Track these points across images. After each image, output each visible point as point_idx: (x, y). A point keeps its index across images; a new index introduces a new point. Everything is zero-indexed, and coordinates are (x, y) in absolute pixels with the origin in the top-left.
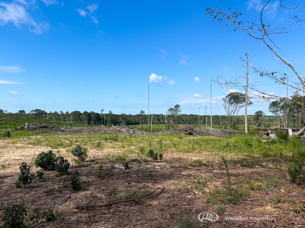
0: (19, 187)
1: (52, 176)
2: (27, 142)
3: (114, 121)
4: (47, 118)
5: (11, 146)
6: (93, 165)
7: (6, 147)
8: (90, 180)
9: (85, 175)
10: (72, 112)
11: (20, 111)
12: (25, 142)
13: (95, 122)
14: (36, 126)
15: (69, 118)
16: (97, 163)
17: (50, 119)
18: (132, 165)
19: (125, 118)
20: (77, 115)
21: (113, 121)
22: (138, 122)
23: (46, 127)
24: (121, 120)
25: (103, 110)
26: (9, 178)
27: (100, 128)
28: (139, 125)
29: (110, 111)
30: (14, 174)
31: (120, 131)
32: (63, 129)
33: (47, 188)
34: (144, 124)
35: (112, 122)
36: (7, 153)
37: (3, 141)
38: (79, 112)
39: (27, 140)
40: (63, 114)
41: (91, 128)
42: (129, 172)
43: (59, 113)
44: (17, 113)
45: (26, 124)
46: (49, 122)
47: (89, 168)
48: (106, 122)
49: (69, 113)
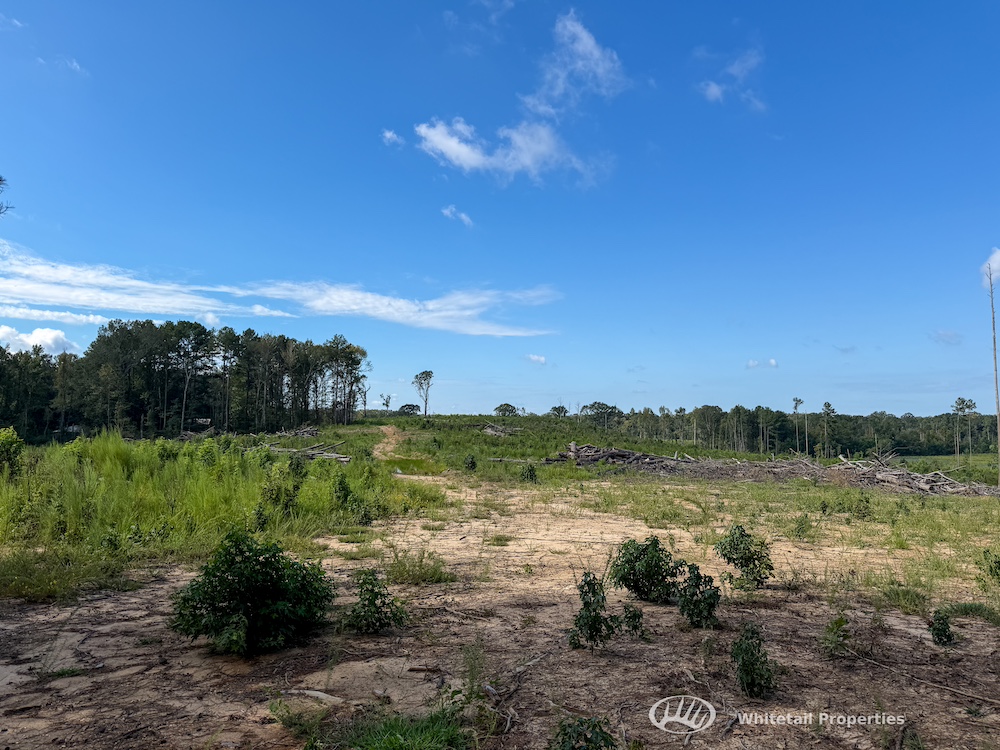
0: (576, 646)
1: (664, 625)
2: (577, 500)
3: (845, 442)
4: (623, 429)
5: (541, 508)
6: (798, 606)
7: (528, 510)
8: (797, 663)
9: (779, 642)
10: (697, 411)
11: (555, 409)
12: (574, 499)
13: (772, 443)
14: (597, 451)
15: (686, 428)
16: (810, 598)
17: (632, 432)
18: (963, 630)
19: (888, 429)
20: (710, 417)
21: (838, 441)
22: (948, 446)
23: (623, 456)
24: (870, 434)
25: (798, 402)
26: (547, 609)
27: (793, 464)
28: (951, 457)
29: (828, 405)
30: (559, 600)
31: (872, 480)
32: (673, 463)
33: (657, 666)
34: (976, 451)
35: (834, 442)
36: (534, 530)
37: (520, 492)
38: (716, 409)
39: (578, 492)
40: (668, 416)
41: (763, 464)
42: (959, 661)
43: (657, 413)
44: (548, 415)
45: (572, 445)
46: (630, 439)
47: (785, 614)
48: (813, 443)
49: (687, 412)
